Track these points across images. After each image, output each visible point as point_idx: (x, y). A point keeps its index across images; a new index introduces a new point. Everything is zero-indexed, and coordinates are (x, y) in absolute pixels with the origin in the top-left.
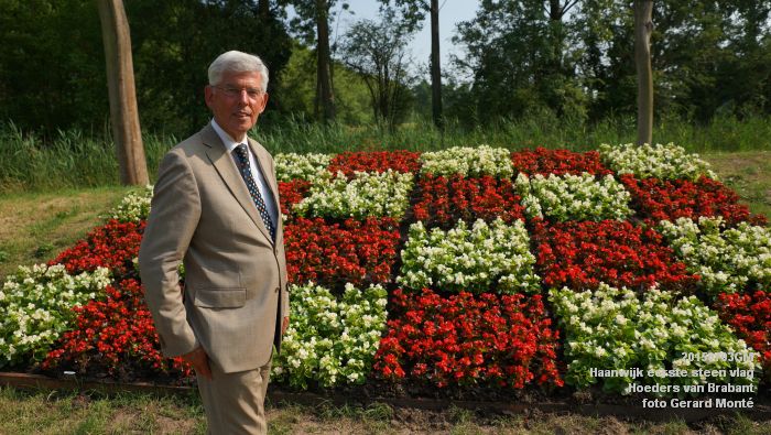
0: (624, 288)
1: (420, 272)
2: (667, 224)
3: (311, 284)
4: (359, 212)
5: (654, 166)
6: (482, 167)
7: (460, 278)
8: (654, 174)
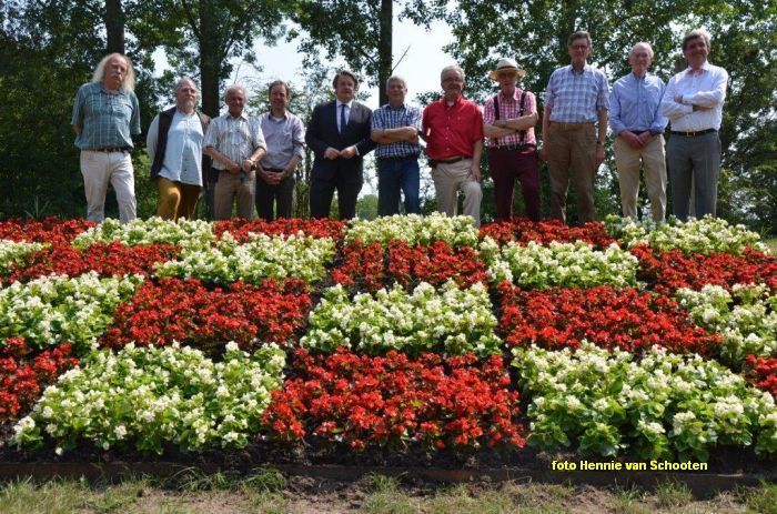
0: (617, 349)
1: (334, 330)
2: (687, 291)
3: (176, 344)
4: (251, 276)
5: (679, 237)
6: (434, 233)
7: (390, 338)
8: (677, 246)
